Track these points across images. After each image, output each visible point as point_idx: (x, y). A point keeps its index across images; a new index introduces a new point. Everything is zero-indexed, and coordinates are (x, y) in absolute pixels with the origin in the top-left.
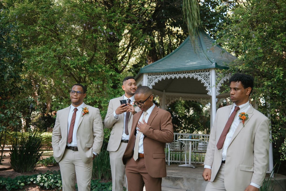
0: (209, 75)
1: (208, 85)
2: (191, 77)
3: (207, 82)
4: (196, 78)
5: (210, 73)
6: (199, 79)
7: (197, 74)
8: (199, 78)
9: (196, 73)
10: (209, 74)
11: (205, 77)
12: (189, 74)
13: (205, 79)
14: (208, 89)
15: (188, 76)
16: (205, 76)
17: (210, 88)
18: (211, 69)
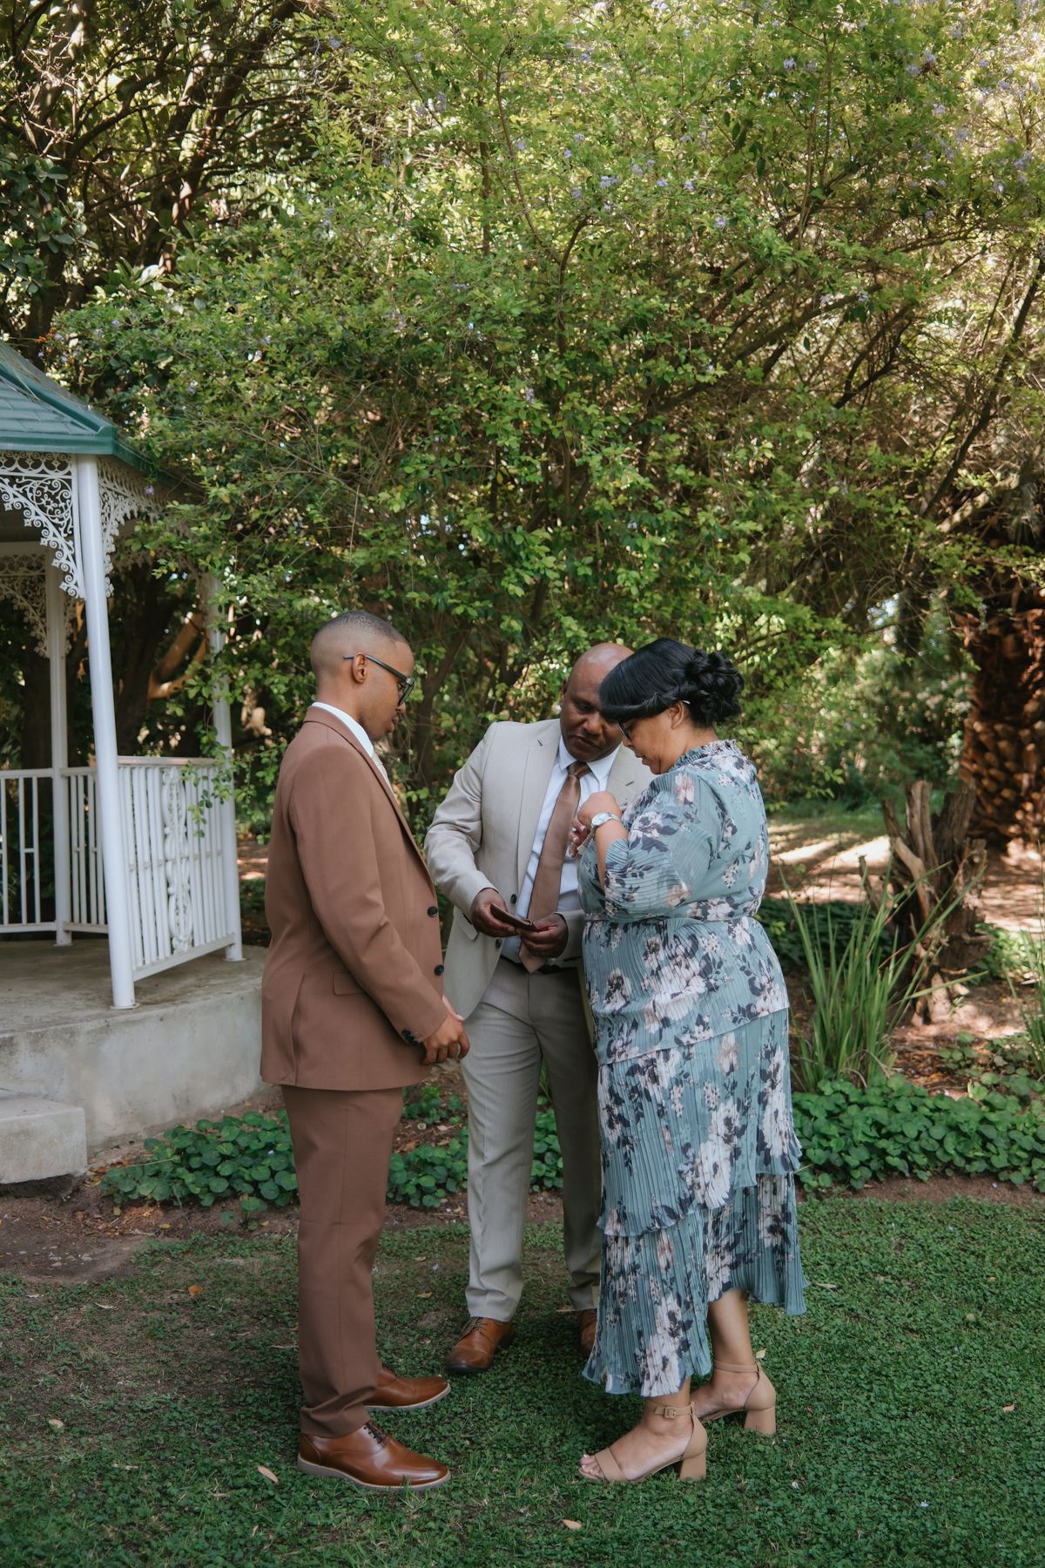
1: (61, 540)
3: (57, 526)
5: (73, 478)
8: (13, 499)
10: (66, 484)
11: (47, 498)
13: (43, 508)
14: (63, 560)
16: (46, 489)
17: (74, 556)
18: (79, 458)
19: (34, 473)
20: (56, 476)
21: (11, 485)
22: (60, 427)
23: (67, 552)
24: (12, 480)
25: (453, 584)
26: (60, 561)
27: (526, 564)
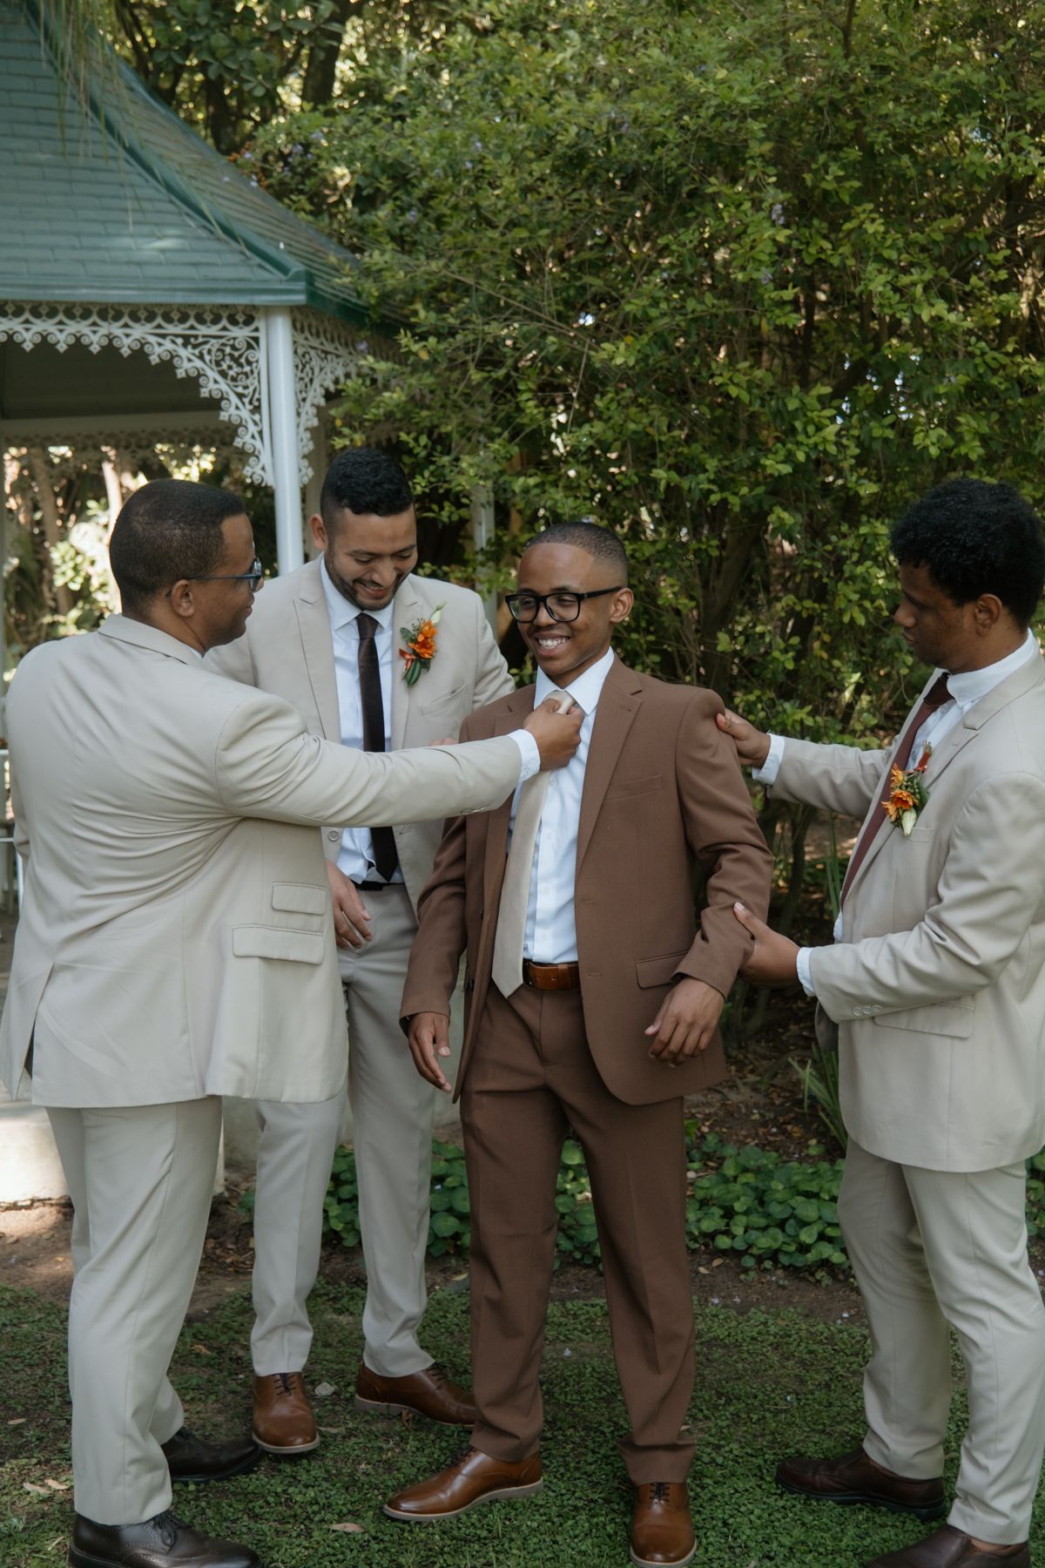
0: (250, 346)
1: (245, 413)
2: (126, 346)
3: (240, 396)
4: (166, 357)
5: (262, 335)
6: (186, 365)
7: (170, 329)
8: (187, 363)
9: (159, 320)
10: (253, 343)
11: (228, 361)
12: (116, 329)
13: (223, 374)
14: (248, 438)
15: (105, 342)
16: (228, 350)
17: (260, 433)
18: (269, 310)
19: (214, 330)
20: (241, 333)
21: (185, 345)
22: (243, 272)
23: (252, 429)
24: (187, 341)
25: (712, 464)
26: (244, 440)
27: (801, 438)
